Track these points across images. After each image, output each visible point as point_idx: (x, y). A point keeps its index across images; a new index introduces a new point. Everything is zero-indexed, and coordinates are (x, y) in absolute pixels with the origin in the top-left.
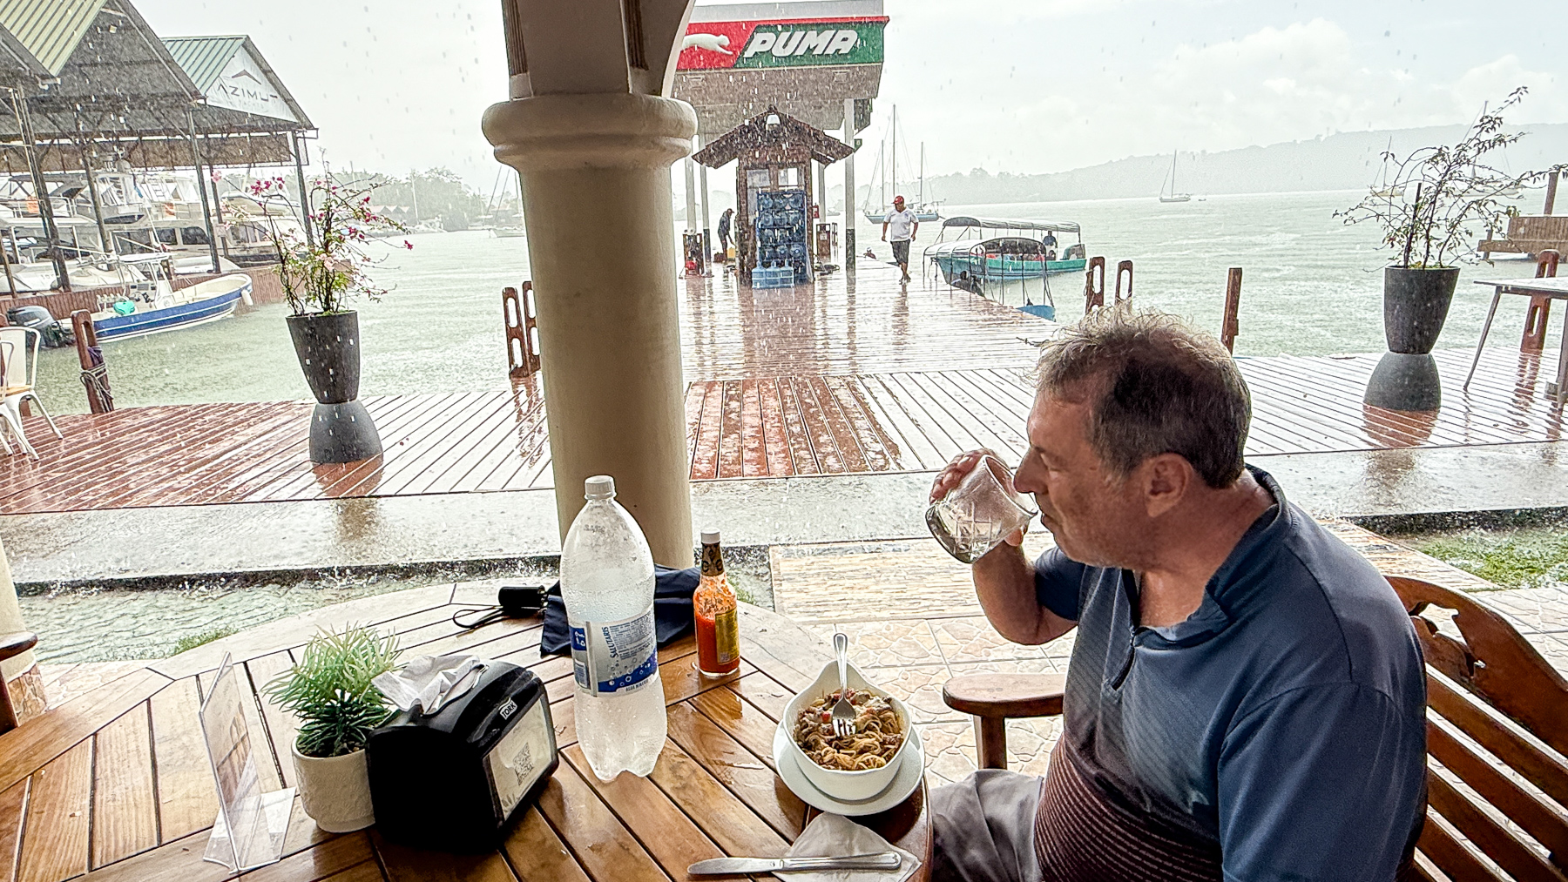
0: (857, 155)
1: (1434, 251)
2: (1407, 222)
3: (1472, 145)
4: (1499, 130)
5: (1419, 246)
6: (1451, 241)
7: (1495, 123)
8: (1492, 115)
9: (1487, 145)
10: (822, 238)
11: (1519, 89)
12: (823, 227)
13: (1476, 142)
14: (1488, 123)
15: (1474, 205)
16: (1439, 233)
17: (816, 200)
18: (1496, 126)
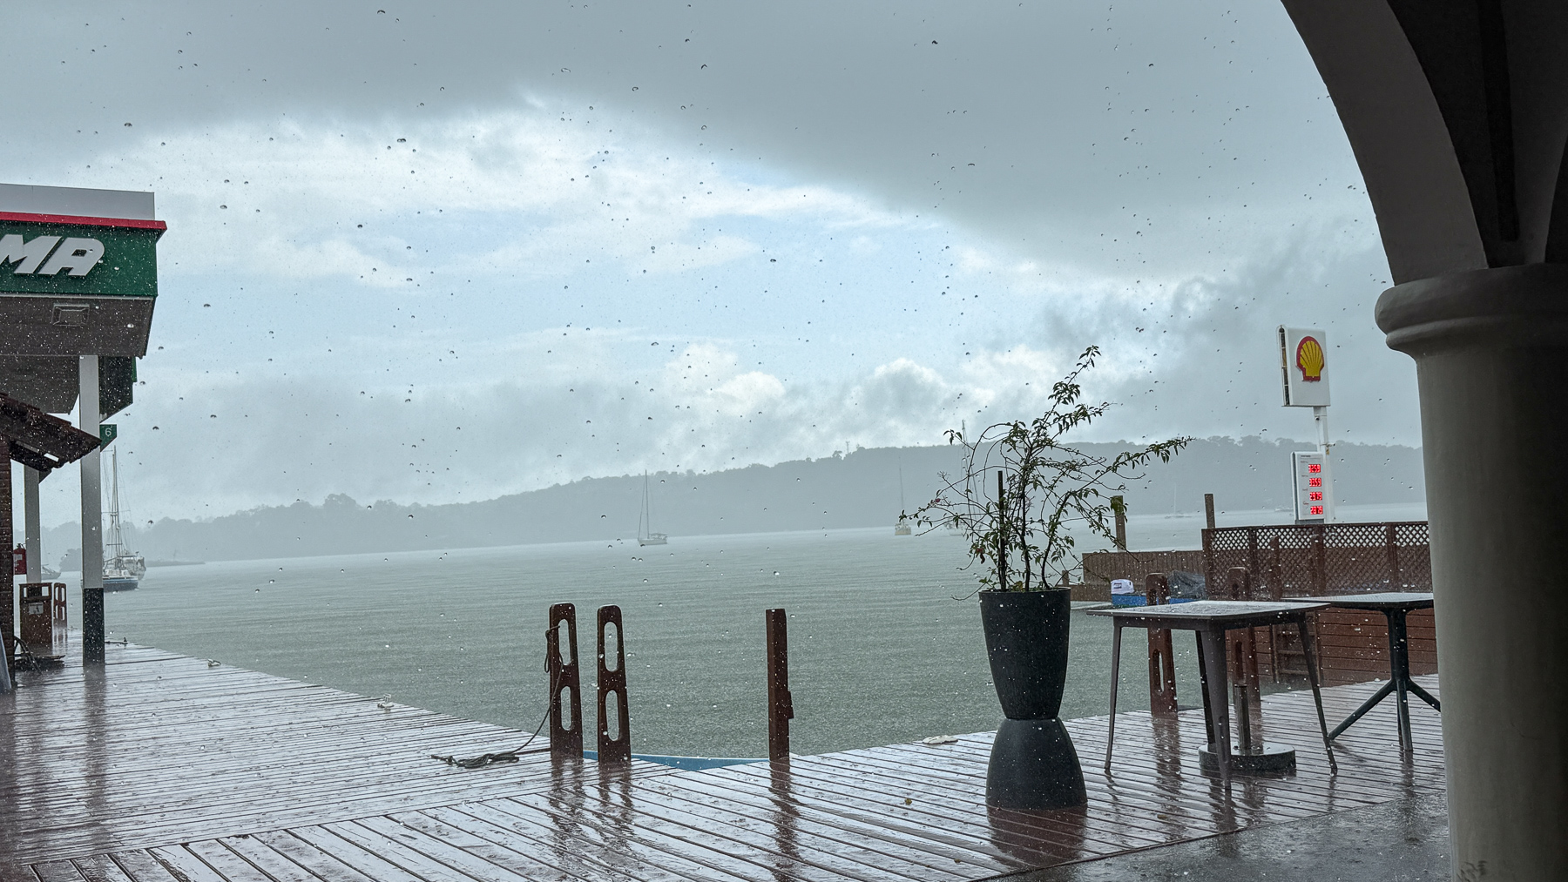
0: (106, 455)
1: (1036, 568)
2: (995, 525)
3: (1050, 420)
4: (1077, 401)
5: (1015, 558)
6: (1053, 549)
7: (1071, 392)
8: (1066, 381)
9: (1068, 420)
10: (32, 610)
11: (1089, 349)
12: (34, 591)
13: (1053, 417)
14: (1065, 391)
15: (1072, 500)
16: (1038, 539)
17: (19, 537)
18: (1073, 396)
